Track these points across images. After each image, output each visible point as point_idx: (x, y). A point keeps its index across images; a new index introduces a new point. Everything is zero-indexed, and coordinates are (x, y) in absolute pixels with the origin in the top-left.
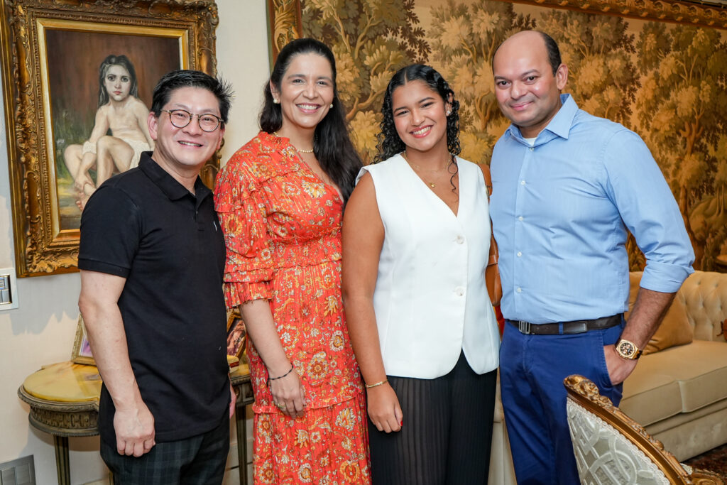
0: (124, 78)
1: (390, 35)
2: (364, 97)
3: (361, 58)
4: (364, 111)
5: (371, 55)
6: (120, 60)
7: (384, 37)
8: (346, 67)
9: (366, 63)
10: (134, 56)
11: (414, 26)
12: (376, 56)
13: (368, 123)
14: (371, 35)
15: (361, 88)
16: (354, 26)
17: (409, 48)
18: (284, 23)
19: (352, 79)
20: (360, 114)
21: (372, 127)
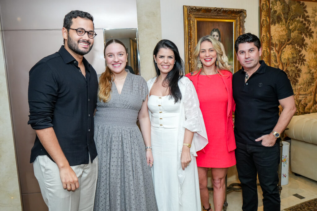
0: (217, 36)
1: (298, 18)
2: (289, 40)
3: (289, 26)
4: (288, 45)
5: (292, 25)
6: (217, 30)
7: (296, 19)
8: (284, 30)
9: (290, 28)
10: (220, 29)
11: (306, 14)
12: (293, 25)
13: (290, 49)
14: (292, 18)
15: (288, 37)
16: (287, 15)
17: (304, 22)
18: (265, 15)
19: (285, 34)
20: (287, 46)
21: (291, 50)
